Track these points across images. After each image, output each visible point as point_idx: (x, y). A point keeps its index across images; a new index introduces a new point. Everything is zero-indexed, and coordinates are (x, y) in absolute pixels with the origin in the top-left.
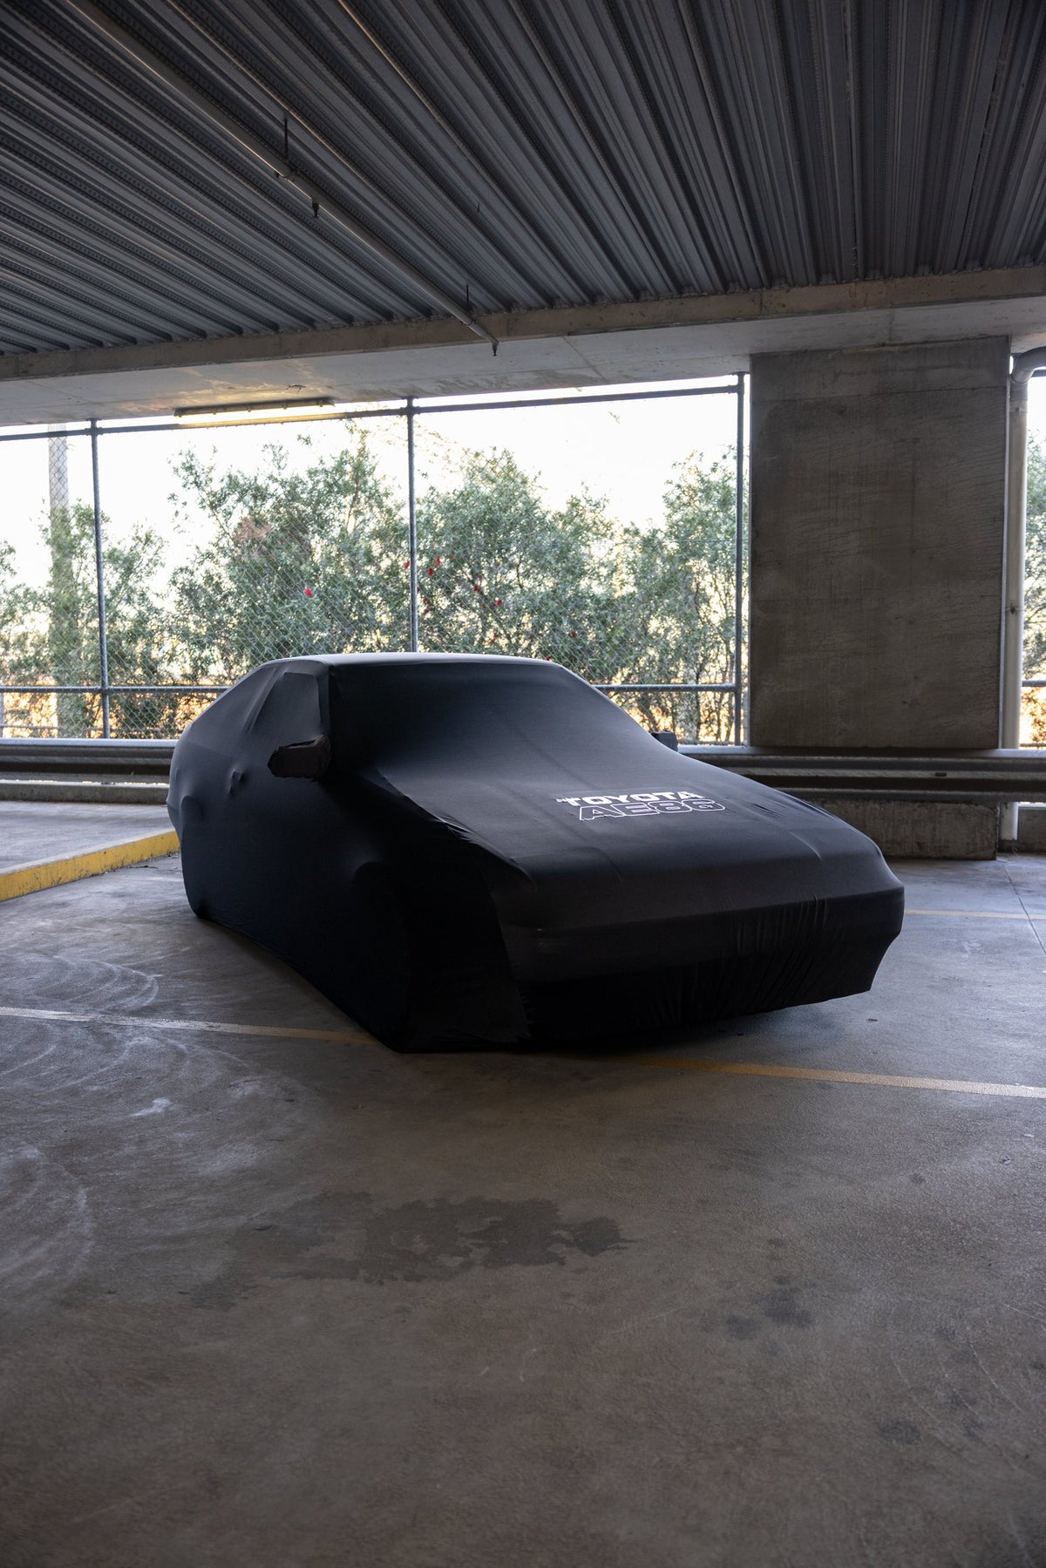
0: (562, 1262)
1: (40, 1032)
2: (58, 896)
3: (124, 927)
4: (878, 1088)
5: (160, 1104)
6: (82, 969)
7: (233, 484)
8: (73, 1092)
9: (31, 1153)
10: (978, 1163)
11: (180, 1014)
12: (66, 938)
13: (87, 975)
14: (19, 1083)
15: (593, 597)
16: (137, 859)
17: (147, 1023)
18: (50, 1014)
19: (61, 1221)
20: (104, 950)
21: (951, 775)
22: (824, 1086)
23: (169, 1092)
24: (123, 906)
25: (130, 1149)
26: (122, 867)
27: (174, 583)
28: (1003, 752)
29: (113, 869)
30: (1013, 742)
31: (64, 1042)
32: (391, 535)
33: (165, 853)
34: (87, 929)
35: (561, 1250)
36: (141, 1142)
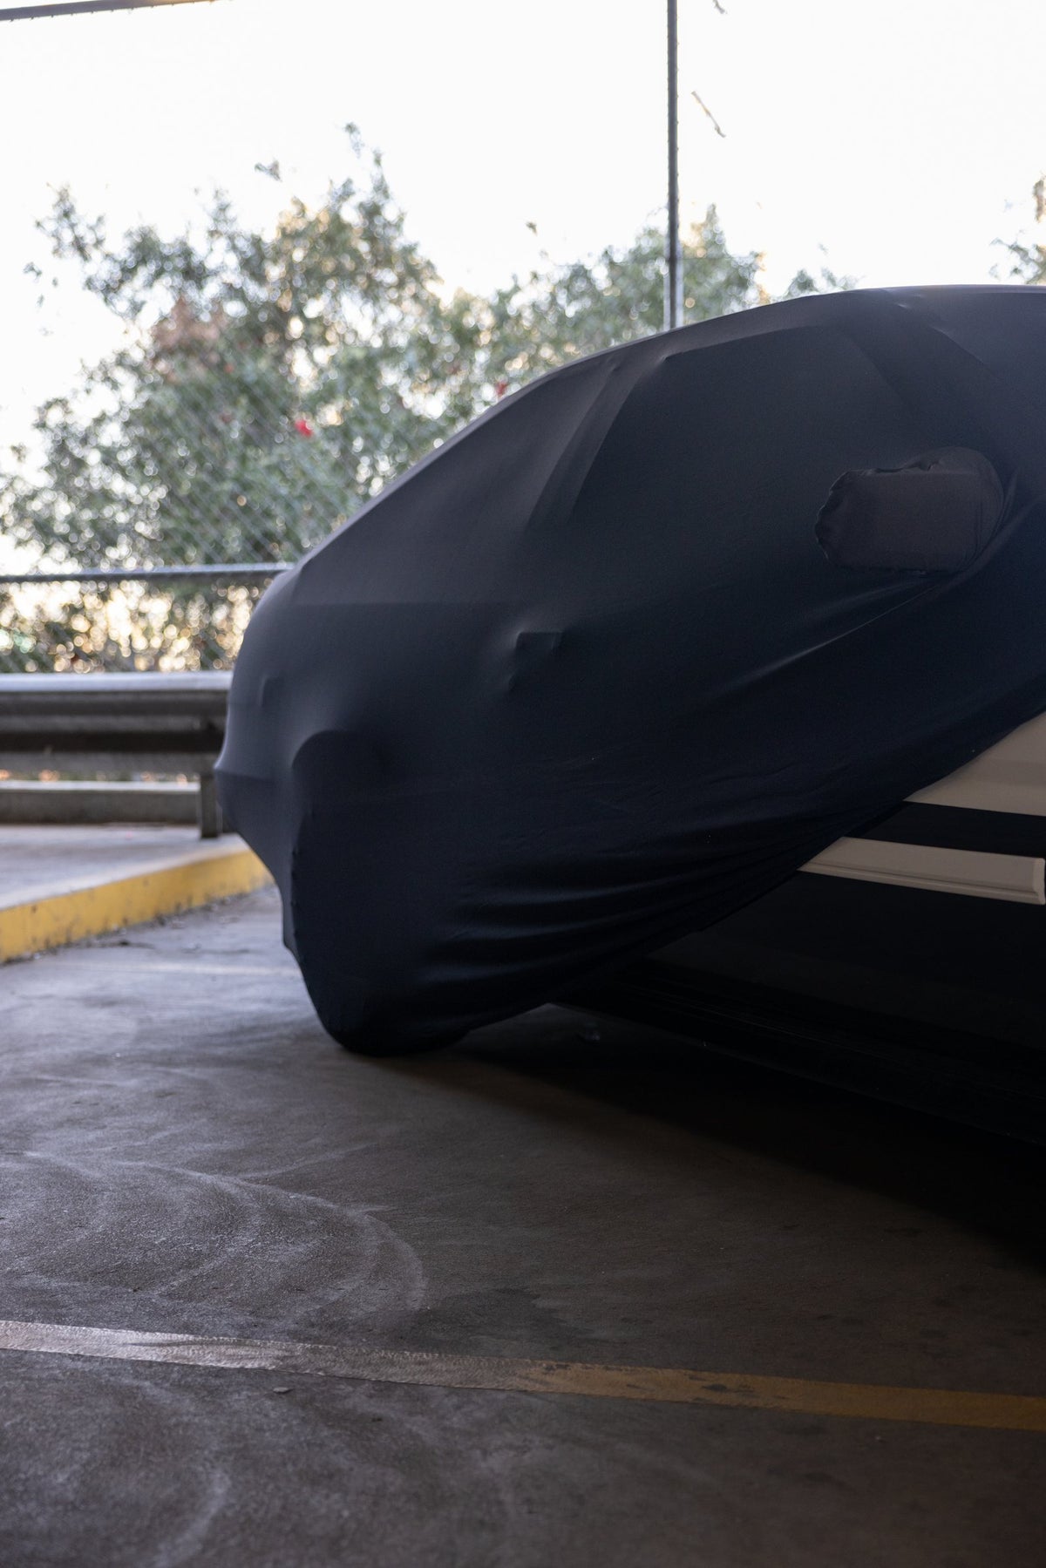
3: (168, 1074)
6: (133, 1189)
12: (30, 1105)
13: (160, 1208)
16: (97, 927)
20: (159, 1135)
24: (128, 1025)
26: (69, 945)
27: (42, 425)
29: (53, 948)
33: (149, 916)
34: (75, 1080)
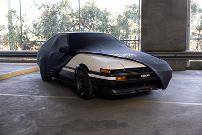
0: (118, 128)
1: (19, 98)
2: (17, 78)
3: (30, 82)
4: (169, 104)
5: (44, 108)
6: (24, 88)
7: (43, 5)
8: (28, 106)
9: (23, 115)
10: (187, 114)
11: (44, 95)
12: (20, 84)
14: (18, 105)
15: (110, 26)
17: (38, 96)
18: (20, 95)
19: (31, 124)
20: (28, 86)
21: (178, 55)
22: (160, 103)
23: (45, 106)
24: (29, 79)
25: (40, 114)
27: (32, 24)
28: (187, 51)
29: (26, 73)
30: (189, 50)
31: (24, 99)
32: (72, 15)
34: (24, 82)
35: (118, 127)
36: (42, 113)
